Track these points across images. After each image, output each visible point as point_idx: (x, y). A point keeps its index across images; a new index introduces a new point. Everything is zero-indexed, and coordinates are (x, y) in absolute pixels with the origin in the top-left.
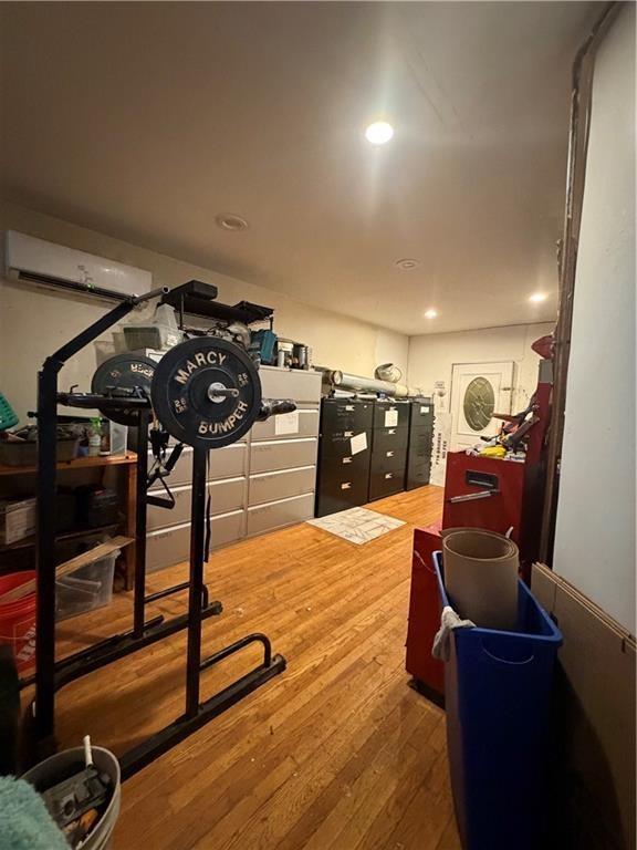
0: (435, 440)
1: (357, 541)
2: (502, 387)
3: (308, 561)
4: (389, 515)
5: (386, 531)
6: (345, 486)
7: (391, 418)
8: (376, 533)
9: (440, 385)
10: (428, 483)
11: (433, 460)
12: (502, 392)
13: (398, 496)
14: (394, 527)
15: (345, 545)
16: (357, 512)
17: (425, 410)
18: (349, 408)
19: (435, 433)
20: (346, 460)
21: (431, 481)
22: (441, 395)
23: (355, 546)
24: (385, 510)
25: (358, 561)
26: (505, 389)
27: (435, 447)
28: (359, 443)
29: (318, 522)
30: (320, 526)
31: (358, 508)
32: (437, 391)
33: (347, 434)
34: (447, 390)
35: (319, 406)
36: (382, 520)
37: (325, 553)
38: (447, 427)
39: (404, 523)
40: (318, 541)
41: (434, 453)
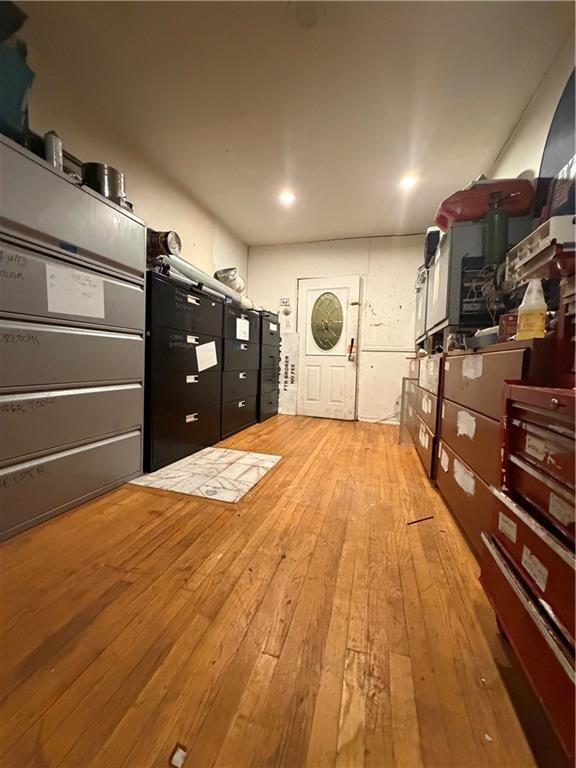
0: (282, 365)
1: (229, 496)
2: (350, 302)
3: (144, 566)
4: (254, 451)
5: (263, 472)
6: (190, 419)
7: (243, 329)
8: (252, 478)
9: (285, 303)
10: (276, 413)
11: (281, 386)
12: (351, 307)
13: (253, 429)
14: (270, 465)
15: (211, 509)
16: (211, 455)
17: (273, 327)
18: (191, 300)
19: (283, 356)
20: (190, 379)
21: (280, 410)
22: (287, 313)
23: (229, 507)
24: (247, 446)
25: (247, 535)
26: (353, 304)
27: (282, 372)
28: (207, 356)
29: (154, 480)
30: (157, 484)
31: (209, 449)
32: (282, 309)
33: (191, 339)
34: (292, 308)
35: (143, 281)
36: (251, 458)
37: (179, 537)
38: (295, 348)
39: (280, 458)
40: (159, 514)
41: (282, 379)
